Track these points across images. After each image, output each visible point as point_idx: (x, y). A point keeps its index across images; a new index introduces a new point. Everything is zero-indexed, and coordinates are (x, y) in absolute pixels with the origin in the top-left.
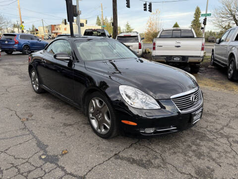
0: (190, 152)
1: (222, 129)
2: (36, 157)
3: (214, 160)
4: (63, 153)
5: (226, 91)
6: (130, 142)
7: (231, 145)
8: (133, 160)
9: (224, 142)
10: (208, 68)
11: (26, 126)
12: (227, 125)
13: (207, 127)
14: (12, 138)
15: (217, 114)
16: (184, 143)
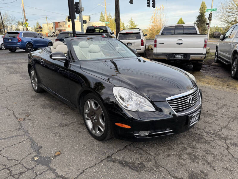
0: (185, 155)
1: (220, 130)
2: (29, 158)
3: (208, 163)
4: (56, 154)
5: (228, 89)
6: (124, 144)
7: (228, 147)
8: (126, 162)
9: (221, 144)
10: (212, 65)
11: (22, 126)
12: (226, 126)
13: (205, 128)
14: (7, 138)
15: (216, 114)
16: (180, 145)
